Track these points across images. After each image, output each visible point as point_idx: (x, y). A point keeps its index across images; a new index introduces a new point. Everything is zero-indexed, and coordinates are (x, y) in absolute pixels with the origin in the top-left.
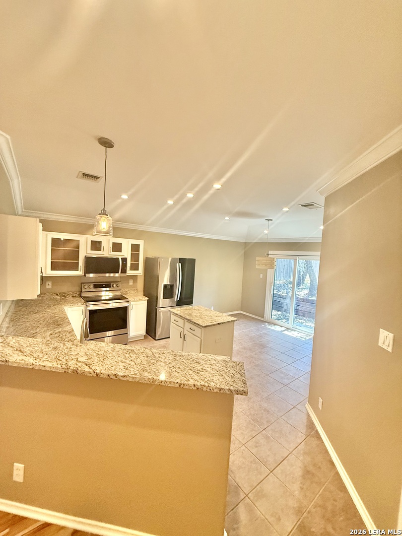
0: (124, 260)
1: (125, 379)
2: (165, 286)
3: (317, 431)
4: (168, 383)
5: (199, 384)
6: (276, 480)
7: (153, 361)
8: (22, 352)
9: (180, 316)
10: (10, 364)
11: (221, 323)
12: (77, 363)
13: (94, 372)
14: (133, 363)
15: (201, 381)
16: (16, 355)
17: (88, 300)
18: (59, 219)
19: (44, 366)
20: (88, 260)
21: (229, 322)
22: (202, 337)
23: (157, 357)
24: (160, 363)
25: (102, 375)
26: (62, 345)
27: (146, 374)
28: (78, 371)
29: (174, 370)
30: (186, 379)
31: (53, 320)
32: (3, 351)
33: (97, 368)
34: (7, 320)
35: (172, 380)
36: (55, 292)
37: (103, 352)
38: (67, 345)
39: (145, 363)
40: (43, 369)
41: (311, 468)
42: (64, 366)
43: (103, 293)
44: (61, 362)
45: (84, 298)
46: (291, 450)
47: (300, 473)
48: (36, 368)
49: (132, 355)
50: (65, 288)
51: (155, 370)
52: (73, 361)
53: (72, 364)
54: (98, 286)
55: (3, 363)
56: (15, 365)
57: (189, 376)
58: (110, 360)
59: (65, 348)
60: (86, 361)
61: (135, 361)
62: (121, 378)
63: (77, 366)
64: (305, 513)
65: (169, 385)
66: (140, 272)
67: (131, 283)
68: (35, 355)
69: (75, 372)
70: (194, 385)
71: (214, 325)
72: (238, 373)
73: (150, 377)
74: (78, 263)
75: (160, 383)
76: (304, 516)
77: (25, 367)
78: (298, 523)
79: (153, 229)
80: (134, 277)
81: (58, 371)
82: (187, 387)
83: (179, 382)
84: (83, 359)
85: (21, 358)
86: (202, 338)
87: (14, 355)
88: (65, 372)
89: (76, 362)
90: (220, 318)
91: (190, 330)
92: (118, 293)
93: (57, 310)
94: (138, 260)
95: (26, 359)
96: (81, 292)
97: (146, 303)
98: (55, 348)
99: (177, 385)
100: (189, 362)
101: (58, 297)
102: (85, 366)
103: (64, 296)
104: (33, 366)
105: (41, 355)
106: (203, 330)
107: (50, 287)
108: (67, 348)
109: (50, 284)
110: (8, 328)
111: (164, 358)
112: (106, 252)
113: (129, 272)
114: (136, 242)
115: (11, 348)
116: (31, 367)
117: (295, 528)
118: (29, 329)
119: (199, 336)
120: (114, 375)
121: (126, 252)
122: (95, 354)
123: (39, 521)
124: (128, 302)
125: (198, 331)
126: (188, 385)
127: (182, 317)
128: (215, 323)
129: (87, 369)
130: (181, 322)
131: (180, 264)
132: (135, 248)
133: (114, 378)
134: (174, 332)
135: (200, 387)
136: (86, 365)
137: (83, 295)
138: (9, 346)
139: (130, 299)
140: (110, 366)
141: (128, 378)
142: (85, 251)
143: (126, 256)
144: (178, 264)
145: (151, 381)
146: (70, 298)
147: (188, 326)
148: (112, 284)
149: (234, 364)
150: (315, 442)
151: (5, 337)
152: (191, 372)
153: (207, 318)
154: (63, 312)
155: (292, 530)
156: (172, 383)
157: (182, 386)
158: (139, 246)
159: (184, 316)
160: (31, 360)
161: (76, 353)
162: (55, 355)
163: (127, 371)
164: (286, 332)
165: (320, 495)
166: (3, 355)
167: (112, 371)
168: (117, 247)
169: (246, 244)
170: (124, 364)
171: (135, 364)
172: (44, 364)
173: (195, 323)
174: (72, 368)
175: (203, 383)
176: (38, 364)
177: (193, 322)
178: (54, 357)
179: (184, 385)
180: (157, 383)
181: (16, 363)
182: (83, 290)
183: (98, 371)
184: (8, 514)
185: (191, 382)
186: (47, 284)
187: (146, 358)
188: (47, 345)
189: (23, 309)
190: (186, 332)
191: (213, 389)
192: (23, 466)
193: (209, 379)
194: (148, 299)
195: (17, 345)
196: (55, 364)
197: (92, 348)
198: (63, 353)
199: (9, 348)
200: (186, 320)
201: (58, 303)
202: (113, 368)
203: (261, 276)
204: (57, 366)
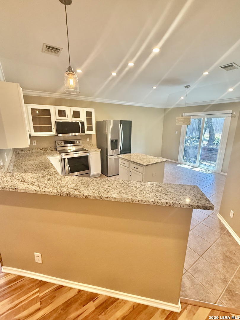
0: (83, 123)
1: (108, 199)
2: (112, 141)
3: (228, 231)
4: (144, 202)
5: (170, 202)
6: (205, 261)
7: (126, 186)
8: (26, 183)
9: (126, 159)
10: (19, 191)
11: (156, 163)
12: (69, 189)
13: (83, 195)
14: (110, 188)
15: (171, 200)
16: (22, 185)
17: (61, 152)
18: (33, 94)
19: (44, 192)
20: (58, 124)
21: (161, 162)
22: (144, 172)
23: (127, 183)
24: (132, 188)
25: (89, 197)
26: (53, 177)
27: (124, 196)
28: (71, 195)
29: (145, 192)
30: (159, 199)
31: (42, 164)
32: (12, 182)
33: (84, 192)
34: (12, 164)
35: (147, 199)
36: (40, 148)
37: (85, 181)
38: (57, 177)
39: (120, 188)
40: (44, 193)
41: (228, 254)
42: (59, 191)
43: (69, 148)
44: (56, 188)
45: (59, 151)
46: (212, 243)
47: (221, 258)
48: (39, 193)
49: (108, 183)
50: (45, 145)
51: (130, 192)
52: (65, 188)
53: (65, 190)
54: (66, 143)
55: (14, 190)
56: (23, 191)
57: (159, 196)
58: (93, 186)
59: (56, 179)
60: (75, 187)
61: (112, 186)
62: (105, 199)
63: (69, 191)
64: (230, 282)
65: (145, 203)
66: (94, 132)
67: (88, 140)
68: (36, 184)
69: (68, 195)
70: (167, 203)
71: (152, 164)
72: (198, 193)
73: (129, 198)
74: (51, 127)
75: (137, 202)
76: (229, 283)
77: (30, 192)
78: (226, 288)
79: (99, 100)
80: (90, 136)
81: (55, 195)
82: (160, 205)
83: (154, 201)
84: (72, 186)
85: (26, 186)
86: (144, 174)
87: (20, 185)
88: (61, 195)
89: (67, 188)
90: (154, 160)
91: (134, 169)
92: (80, 147)
93: (43, 159)
94: (91, 124)
95: (30, 187)
96: (56, 147)
97: (99, 153)
98: (49, 179)
99: (152, 203)
100: (154, 186)
101: (42, 151)
102: (74, 190)
103: (45, 150)
104: (36, 192)
105: (40, 184)
106: (144, 168)
107: (36, 144)
108: (58, 179)
109: (35, 142)
110: (13, 170)
111: (133, 184)
112: (69, 118)
113: (87, 132)
114: (89, 110)
115: (17, 180)
116: (35, 192)
117: (224, 291)
118: (27, 170)
119: (142, 172)
120: (99, 197)
121: (83, 118)
122: (80, 183)
123: (55, 284)
124: (88, 152)
125: (140, 169)
126: (162, 203)
127: (127, 160)
128: (152, 163)
129: (77, 193)
130: (127, 164)
131: (121, 125)
132: (89, 114)
133: (99, 198)
134: (122, 170)
135: (172, 204)
136: (76, 190)
137: (58, 149)
138: (15, 179)
139: (89, 150)
140: (94, 191)
141: (111, 199)
142: (55, 118)
143: (83, 121)
144: (120, 125)
145: (130, 200)
146: (49, 151)
147: (132, 166)
148: (76, 141)
149: (191, 187)
150: (228, 238)
151: (12, 173)
152: (159, 194)
153: (146, 160)
154: (47, 160)
155: (222, 293)
156: (148, 202)
157: (156, 204)
158: (91, 112)
159: (129, 159)
160: (34, 188)
161: (65, 182)
162: (51, 184)
163: (108, 194)
164: (194, 169)
165: (238, 271)
166: (12, 185)
167: (97, 194)
168: (76, 114)
169: (165, 110)
170: (104, 189)
171: (113, 189)
172: (44, 190)
173: (138, 163)
174: (65, 192)
175: (173, 201)
176: (39, 190)
177: (136, 163)
178: (50, 185)
179: (158, 203)
180: (135, 201)
181: (23, 189)
182: (57, 146)
183: (86, 194)
184: (37, 280)
185: (163, 201)
186: (33, 142)
187: (119, 185)
188: (43, 177)
189: (21, 159)
190: (131, 170)
191: (183, 206)
192: (41, 254)
193: (176, 198)
194: (101, 150)
195: (21, 178)
196: (52, 189)
197: (76, 178)
198: (56, 182)
199: (16, 180)
200: (130, 162)
201: (43, 154)
202: (97, 192)
203: (177, 132)
204: (54, 191)
